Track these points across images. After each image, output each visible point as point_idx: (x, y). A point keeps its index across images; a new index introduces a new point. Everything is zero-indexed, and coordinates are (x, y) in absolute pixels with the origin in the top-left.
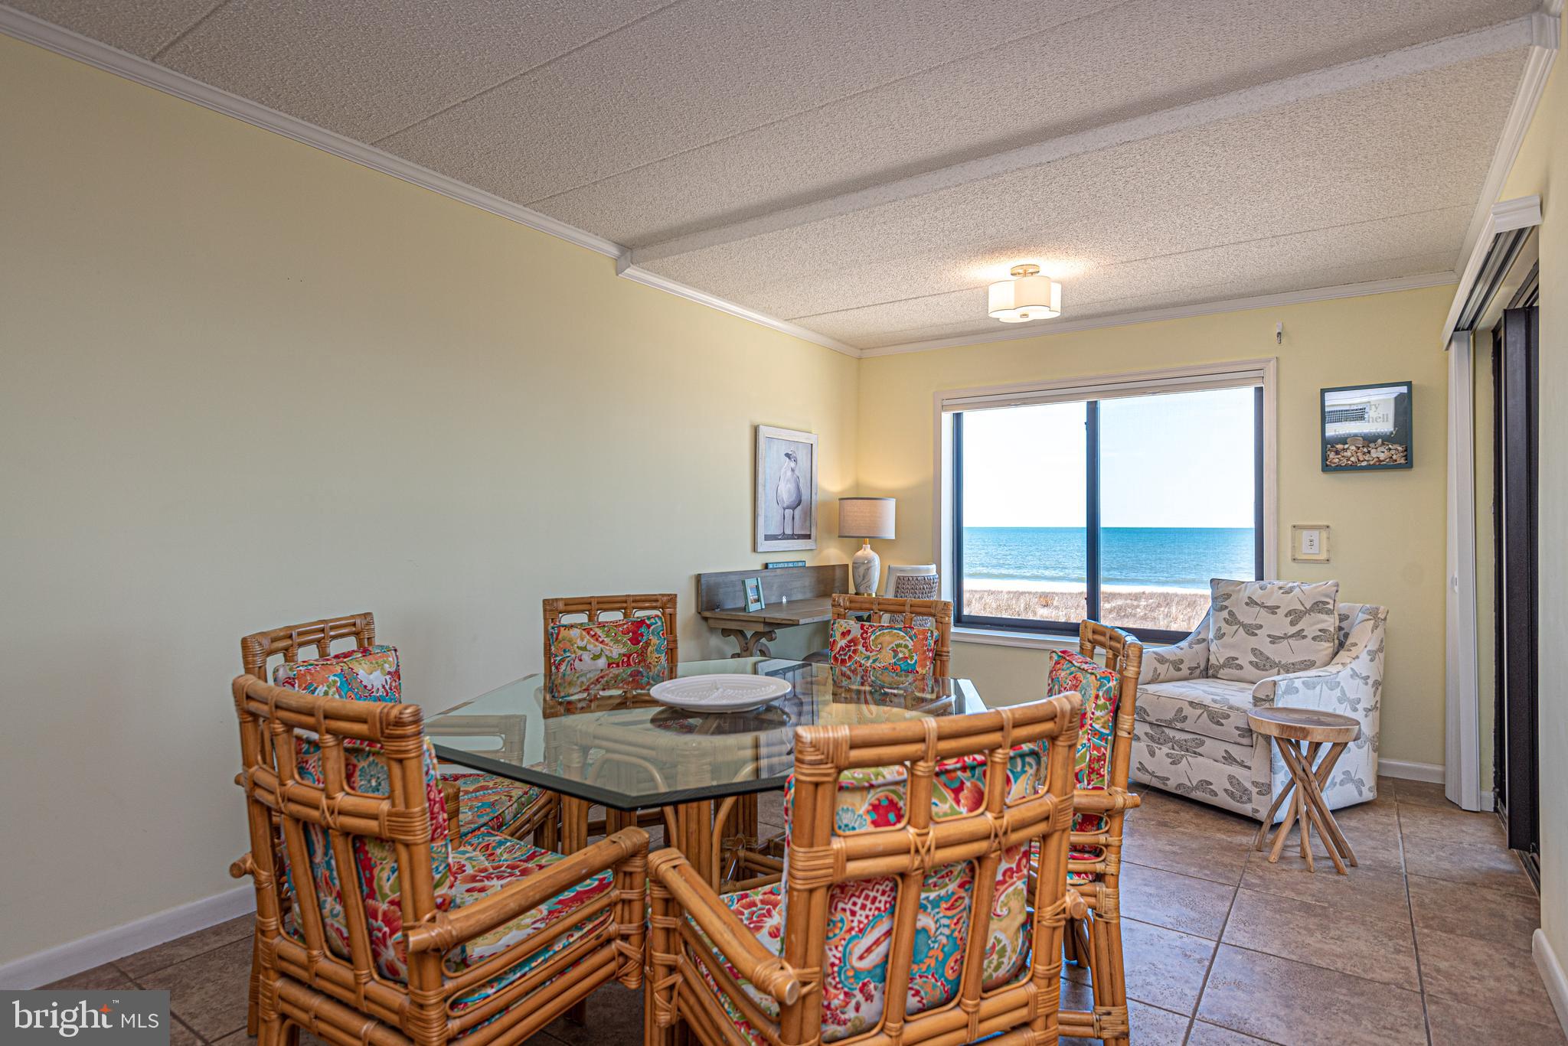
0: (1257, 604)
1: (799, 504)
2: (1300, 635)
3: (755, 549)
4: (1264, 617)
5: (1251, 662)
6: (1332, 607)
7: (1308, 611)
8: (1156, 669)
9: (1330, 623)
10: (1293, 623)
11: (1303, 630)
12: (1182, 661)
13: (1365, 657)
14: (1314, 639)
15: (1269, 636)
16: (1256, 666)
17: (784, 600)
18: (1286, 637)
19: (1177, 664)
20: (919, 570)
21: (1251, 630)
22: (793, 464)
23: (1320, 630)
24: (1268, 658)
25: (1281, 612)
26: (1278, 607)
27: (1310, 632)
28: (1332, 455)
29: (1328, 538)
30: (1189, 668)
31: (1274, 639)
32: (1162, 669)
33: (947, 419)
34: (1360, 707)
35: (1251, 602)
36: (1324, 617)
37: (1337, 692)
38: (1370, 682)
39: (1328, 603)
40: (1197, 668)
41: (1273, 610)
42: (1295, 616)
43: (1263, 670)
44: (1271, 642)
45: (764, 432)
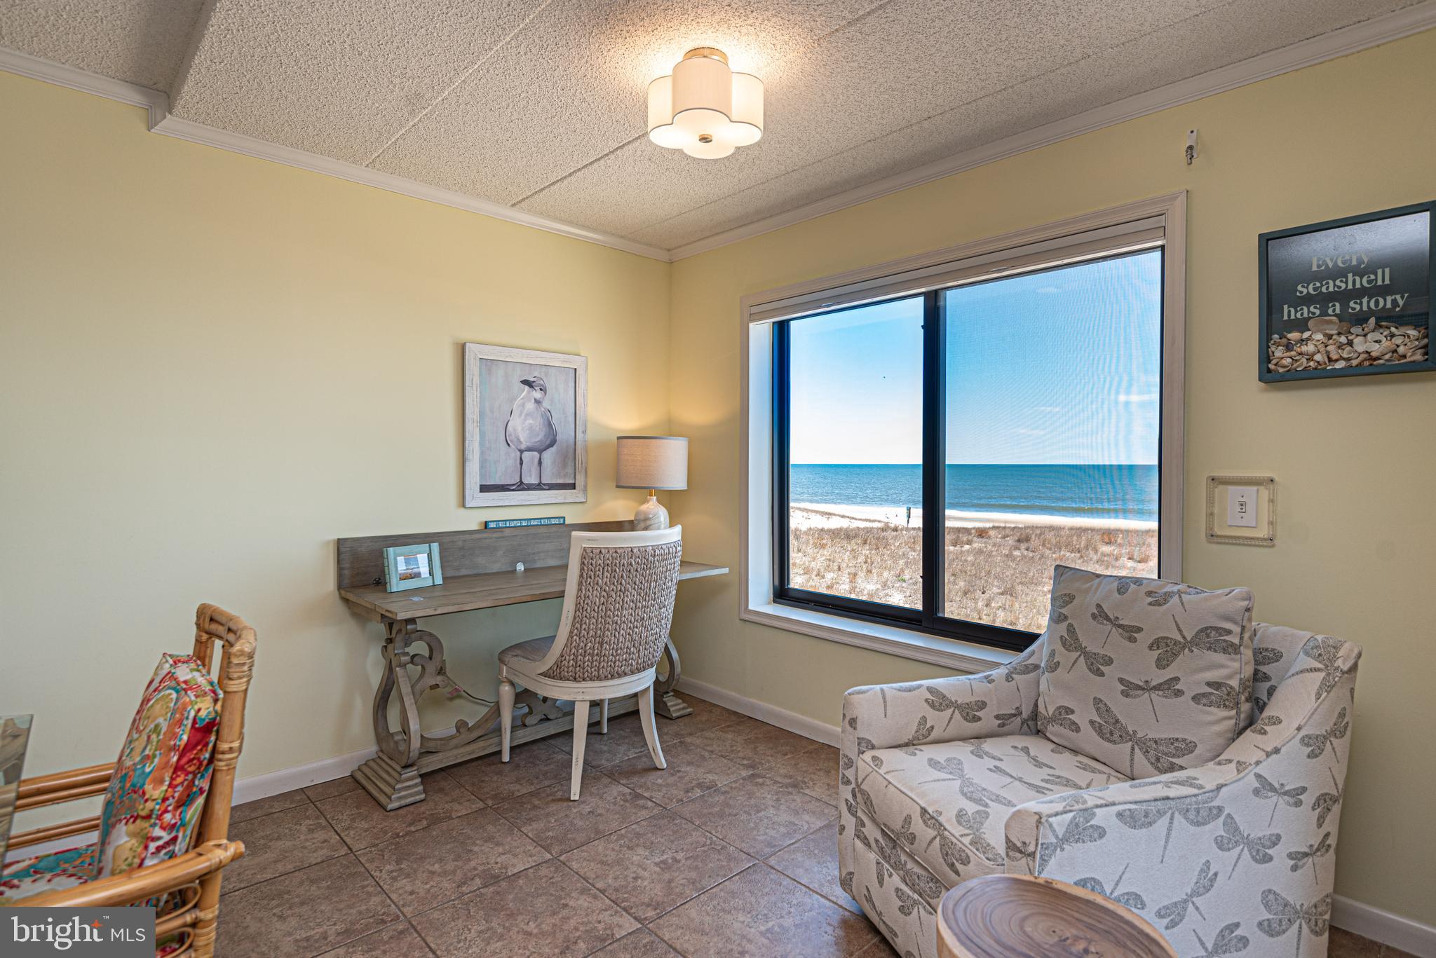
0: (1107, 618)
1: (552, 445)
2: (1170, 688)
3: (463, 505)
4: (1116, 646)
5: (1092, 722)
6: (1236, 641)
7: (1186, 645)
8: (924, 719)
9: (1233, 670)
10: (1161, 664)
11: (1177, 679)
12: (982, 705)
13: (1295, 751)
14: (1196, 698)
15: (1121, 680)
16: (1099, 730)
17: (520, 567)
18: (1146, 688)
19: (971, 711)
20: (645, 539)
21: (1097, 664)
22: (537, 394)
23: (1209, 684)
24: (1117, 721)
25: (1144, 639)
26: (1139, 630)
27: (1194, 682)
28: (1279, 352)
29: (1271, 501)
30: (997, 717)
31: (1130, 689)
32: (938, 720)
33: (760, 334)
34: (1278, 852)
35: (1100, 615)
36: (1220, 658)
37: (1217, 828)
38: (1308, 799)
39: (1229, 632)
40: (1014, 715)
41: (1131, 632)
42: (1167, 650)
43: (1109, 741)
44: (1122, 692)
45: (473, 352)
